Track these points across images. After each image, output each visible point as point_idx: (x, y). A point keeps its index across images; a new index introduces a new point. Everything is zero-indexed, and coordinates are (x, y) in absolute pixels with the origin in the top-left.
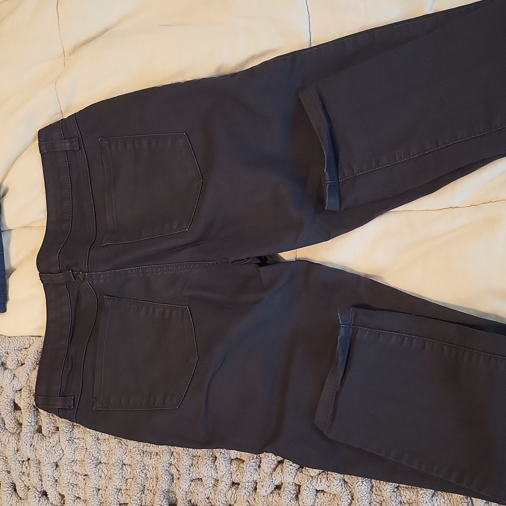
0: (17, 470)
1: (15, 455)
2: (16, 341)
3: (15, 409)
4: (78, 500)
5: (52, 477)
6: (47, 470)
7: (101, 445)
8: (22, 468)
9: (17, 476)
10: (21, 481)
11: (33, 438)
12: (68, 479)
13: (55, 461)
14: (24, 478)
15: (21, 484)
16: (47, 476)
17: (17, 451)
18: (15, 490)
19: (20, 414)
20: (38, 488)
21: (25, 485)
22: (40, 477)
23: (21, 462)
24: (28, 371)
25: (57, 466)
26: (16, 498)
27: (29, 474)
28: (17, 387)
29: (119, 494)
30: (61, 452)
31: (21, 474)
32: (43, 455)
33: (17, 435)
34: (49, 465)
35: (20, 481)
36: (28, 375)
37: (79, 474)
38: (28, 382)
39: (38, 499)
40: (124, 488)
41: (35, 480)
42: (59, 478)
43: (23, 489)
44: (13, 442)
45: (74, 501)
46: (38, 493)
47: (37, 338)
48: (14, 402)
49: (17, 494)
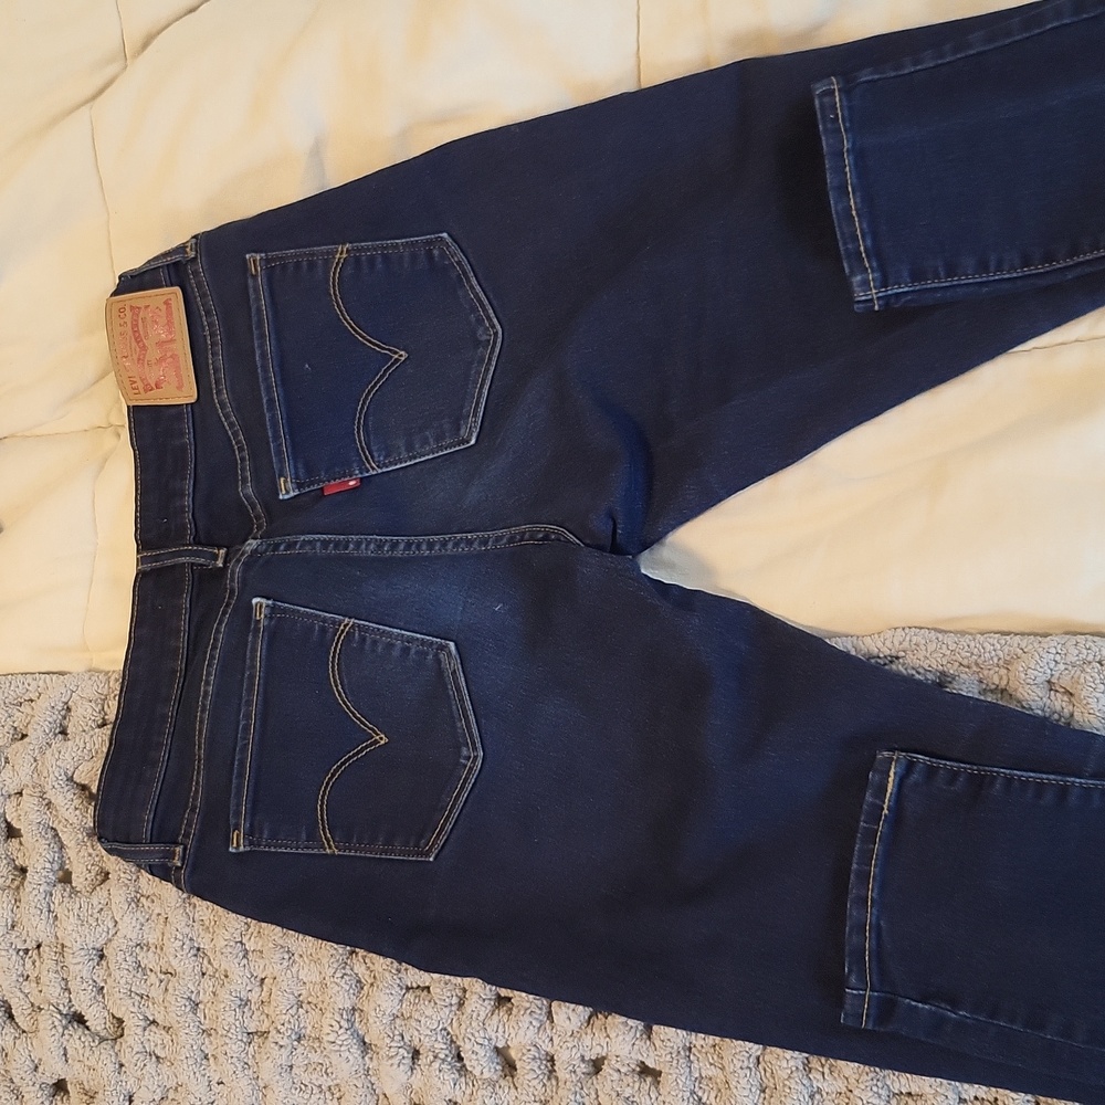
0: (14, 970)
1: (8, 936)
2: (8, 684)
3: (8, 838)
4: (153, 1028)
5: (91, 982)
6: (79, 966)
7: (198, 909)
8: (24, 965)
9: (13, 985)
10: (22, 996)
11: (51, 895)
12: (127, 983)
13: (98, 946)
14: (27, 987)
15: (23, 1003)
16: (79, 979)
17: (13, 927)
18: (11, 1017)
19: (18, 847)
20: (61, 1007)
21: (33, 1005)
22: (63, 984)
23: (21, 953)
24: (37, 751)
25: (102, 957)
26: (12, 1031)
27: (38, 979)
28: (11, 786)
29: (246, 1010)
30: (111, 925)
31: (21, 979)
32: (70, 928)
33: (11, 892)
34: (83, 953)
35: (19, 994)
36: (35, 761)
37: (151, 970)
38: (35, 775)
39: (61, 1030)
40: (254, 996)
41: (53, 991)
42: (106, 983)
43: (29, 1011)
44: (5, 906)
45: (145, 1030)
46: (58, 1016)
47: (54, 677)
48: (6, 821)
49: (17, 1024)
